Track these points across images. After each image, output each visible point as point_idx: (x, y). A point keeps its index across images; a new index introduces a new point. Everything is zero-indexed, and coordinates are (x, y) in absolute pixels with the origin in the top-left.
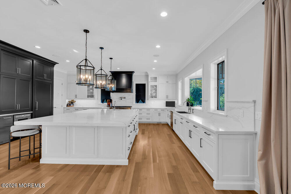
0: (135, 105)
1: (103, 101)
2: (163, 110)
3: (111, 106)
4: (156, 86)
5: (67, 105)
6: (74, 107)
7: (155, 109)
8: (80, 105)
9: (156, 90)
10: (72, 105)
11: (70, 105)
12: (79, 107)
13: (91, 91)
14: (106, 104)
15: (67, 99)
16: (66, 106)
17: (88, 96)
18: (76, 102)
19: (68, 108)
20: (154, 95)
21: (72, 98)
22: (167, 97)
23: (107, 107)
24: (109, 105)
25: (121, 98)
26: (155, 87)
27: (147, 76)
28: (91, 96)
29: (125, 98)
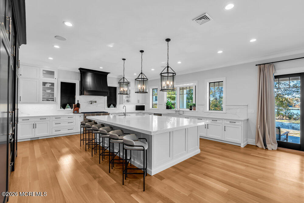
0: (107, 110)
1: (63, 106)
3: (80, 112)
13: (49, 91)
14: (69, 110)
17: (44, 99)
22: (139, 101)
23: (74, 114)
24: (77, 111)
25: (91, 102)
28: (49, 99)
29: (96, 102)
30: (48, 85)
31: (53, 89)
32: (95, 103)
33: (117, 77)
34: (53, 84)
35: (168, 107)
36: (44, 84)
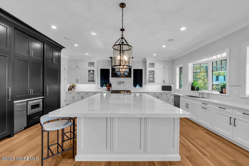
0: (133, 89)
1: (102, 86)
2: (161, 94)
3: (111, 90)
4: (153, 71)
5: (69, 89)
6: (75, 91)
7: (154, 93)
8: (80, 89)
9: (153, 75)
10: (73, 89)
11: (71, 89)
12: (79, 91)
13: (92, 76)
14: (105, 88)
15: (69, 83)
16: (67, 90)
17: (89, 81)
18: (77, 87)
19: (70, 92)
20: (152, 79)
21: (73, 82)
22: (164, 81)
23: (107, 91)
24: (109, 89)
25: (120, 83)
26: (152, 73)
27: (145, 62)
28: (92, 81)
29: (123, 82)
30: (91, 72)
31: (93, 74)
32: (122, 84)
33: (141, 60)
34: (94, 71)
35: (193, 88)
36: (89, 71)
